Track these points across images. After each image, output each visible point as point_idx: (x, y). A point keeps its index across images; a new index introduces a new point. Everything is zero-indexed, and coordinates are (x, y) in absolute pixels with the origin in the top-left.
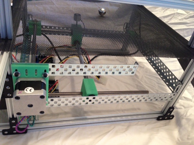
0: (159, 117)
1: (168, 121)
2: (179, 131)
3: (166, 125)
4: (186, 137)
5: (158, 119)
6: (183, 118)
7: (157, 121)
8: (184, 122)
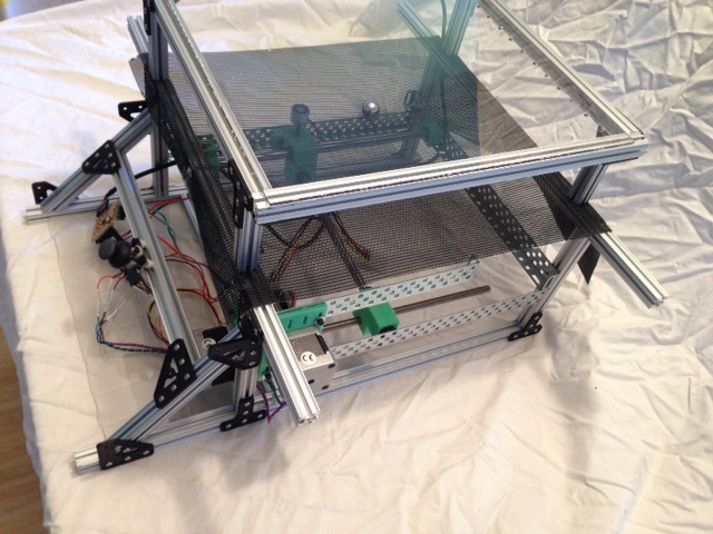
0: (513, 335)
1: (530, 338)
2: (554, 358)
3: (526, 349)
4: (569, 371)
5: (511, 338)
6: (560, 331)
7: (508, 343)
8: (562, 338)
